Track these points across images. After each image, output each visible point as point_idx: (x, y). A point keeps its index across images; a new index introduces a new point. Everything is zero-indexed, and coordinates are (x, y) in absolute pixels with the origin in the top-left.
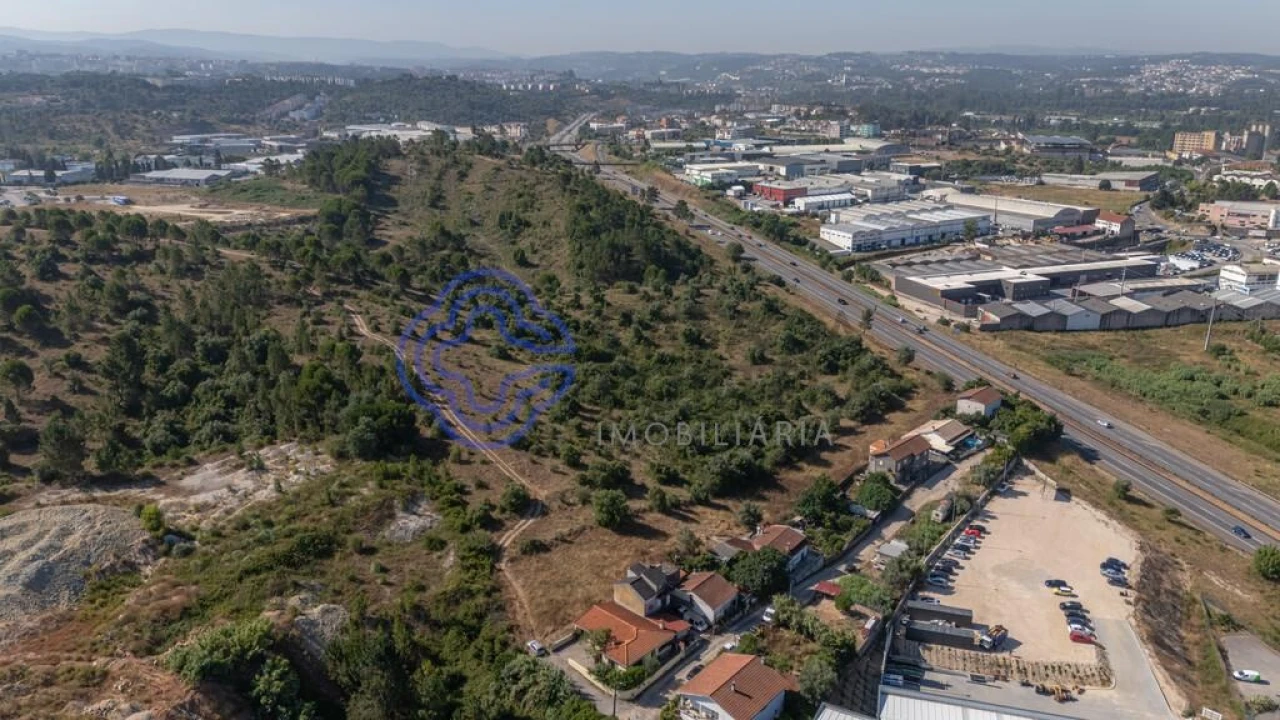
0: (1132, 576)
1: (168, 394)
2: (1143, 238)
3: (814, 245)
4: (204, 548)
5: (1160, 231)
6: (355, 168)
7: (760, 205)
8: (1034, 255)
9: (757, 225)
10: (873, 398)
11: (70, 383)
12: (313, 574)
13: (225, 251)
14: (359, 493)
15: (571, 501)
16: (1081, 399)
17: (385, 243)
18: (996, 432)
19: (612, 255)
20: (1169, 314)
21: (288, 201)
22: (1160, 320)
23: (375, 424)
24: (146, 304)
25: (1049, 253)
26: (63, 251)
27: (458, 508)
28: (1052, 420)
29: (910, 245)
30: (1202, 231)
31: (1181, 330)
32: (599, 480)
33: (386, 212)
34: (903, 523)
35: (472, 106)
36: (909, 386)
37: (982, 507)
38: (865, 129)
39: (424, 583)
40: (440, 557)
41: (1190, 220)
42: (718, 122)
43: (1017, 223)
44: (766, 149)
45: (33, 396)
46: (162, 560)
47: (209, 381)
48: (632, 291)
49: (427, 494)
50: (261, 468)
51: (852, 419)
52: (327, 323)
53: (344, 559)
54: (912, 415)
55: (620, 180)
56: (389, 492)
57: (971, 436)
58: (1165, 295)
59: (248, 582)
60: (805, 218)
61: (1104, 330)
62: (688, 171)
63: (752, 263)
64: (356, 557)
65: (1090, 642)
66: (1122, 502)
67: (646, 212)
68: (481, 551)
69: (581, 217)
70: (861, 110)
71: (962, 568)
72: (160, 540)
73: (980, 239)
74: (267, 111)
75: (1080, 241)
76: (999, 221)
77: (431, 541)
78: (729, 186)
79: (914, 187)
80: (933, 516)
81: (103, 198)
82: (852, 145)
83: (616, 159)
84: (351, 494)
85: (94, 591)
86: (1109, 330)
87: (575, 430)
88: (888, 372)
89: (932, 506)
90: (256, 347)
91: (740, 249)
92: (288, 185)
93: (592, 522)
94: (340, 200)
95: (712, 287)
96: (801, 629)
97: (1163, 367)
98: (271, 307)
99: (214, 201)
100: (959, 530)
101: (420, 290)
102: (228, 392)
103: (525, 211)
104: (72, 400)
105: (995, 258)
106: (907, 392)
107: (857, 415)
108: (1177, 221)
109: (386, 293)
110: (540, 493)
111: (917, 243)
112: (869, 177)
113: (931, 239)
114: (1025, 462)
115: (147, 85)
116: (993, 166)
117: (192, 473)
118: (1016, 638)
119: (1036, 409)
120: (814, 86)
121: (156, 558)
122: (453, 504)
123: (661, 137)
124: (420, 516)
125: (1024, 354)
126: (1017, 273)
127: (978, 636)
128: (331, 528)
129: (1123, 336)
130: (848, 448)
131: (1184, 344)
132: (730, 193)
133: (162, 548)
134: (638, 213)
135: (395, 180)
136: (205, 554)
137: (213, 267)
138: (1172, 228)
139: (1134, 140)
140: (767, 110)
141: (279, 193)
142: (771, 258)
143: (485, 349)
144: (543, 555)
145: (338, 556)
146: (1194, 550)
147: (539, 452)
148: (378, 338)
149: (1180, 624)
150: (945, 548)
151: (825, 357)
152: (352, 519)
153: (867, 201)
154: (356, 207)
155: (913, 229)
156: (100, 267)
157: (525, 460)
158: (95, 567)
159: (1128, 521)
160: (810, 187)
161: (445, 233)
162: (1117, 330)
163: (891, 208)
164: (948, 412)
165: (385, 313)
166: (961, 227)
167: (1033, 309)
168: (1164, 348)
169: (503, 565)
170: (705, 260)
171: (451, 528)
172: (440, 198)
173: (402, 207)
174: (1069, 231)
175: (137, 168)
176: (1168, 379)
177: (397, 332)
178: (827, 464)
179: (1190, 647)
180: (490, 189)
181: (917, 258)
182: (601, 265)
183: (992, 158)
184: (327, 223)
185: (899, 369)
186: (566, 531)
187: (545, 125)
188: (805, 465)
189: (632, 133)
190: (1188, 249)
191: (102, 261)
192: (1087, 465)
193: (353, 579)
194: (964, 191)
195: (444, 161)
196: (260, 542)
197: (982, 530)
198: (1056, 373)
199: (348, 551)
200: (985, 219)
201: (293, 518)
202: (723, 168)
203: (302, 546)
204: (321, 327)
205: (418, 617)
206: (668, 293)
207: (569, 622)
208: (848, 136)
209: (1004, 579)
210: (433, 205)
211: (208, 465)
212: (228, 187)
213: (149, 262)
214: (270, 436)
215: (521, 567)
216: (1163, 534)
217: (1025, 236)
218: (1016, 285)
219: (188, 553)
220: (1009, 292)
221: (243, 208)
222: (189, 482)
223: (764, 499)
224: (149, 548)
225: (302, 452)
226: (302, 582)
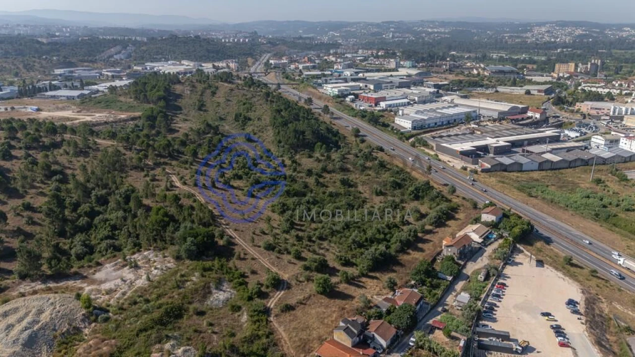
0: (581, 308)
1: (80, 224)
2: (551, 121)
3: (393, 127)
4: (115, 317)
5: (559, 117)
6: (158, 91)
7: (363, 106)
8: (500, 131)
9: (363, 117)
10: (440, 214)
11: (26, 219)
12: (174, 329)
13: (99, 141)
14: (191, 280)
15: (301, 279)
16: (538, 210)
17: (178, 131)
18: (502, 230)
19: (295, 136)
20: (570, 162)
21: (124, 108)
22: (567, 165)
23: (195, 241)
24: (61, 172)
25: (508, 130)
26: (13, 143)
27: (244, 286)
28: (529, 224)
29: (439, 126)
30: (578, 116)
31: (577, 170)
32: (313, 267)
33: (177, 114)
34: (464, 282)
35: (208, 51)
36: (455, 206)
37: (502, 272)
38: (408, 63)
39: (233, 331)
40: (239, 316)
41: (572, 111)
42: (334, 59)
43: (490, 114)
44: (361, 75)
45: (7, 228)
46: (93, 325)
47: (101, 216)
48: (310, 157)
49: (227, 279)
50: (136, 267)
51: (431, 225)
52: (158, 180)
53: (188, 319)
54: (459, 222)
55: (291, 93)
56: (207, 279)
57: (490, 233)
58: (567, 152)
59: (142, 336)
60: (386, 112)
61: (540, 170)
62: (325, 88)
63: (365, 138)
64: (195, 317)
65: (568, 346)
66: (569, 266)
67: (309, 112)
68: (260, 312)
69: (278, 117)
70: (403, 53)
71: (498, 307)
72: (91, 314)
73: (472, 122)
74: (102, 55)
75: (521, 122)
76: (481, 112)
77: (233, 307)
78: (347, 96)
79: (438, 95)
80: (479, 278)
81: (25, 108)
82: (403, 72)
83: (287, 81)
84: (187, 281)
85: (59, 345)
86: (543, 170)
87: (295, 238)
88: (444, 199)
89: (477, 272)
90: (123, 196)
91: (358, 131)
92: (122, 99)
93: (314, 292)
94: (152, 108)
95: (350, 154)
96: (430, 349)
97: (572, 191)
98: (127, 172)
99: (84, 109)
100: (493, 285)
101: (203, 159)
102: (112, 223)
103: (247, 112)
104: (28, 229)
105: (482, 133)
106: (455, 209)
107: (433, 223)
108: (565, 111)
109: (186, 162)
110: (285, 276)
111: (442, 125)
112: (414, 90)
113: (449, 123)
114: (518, 246)
115: (38, 42)
116: (473, 83)
117: (99, 270)
118: (533, 346)
119: (520, 217)
120: (376, 39)
121: (90, 324)
122: (241, 284)
123: (307, 68)
124: (224, 291)
125: (506, 185)
126: (494, 140)
127: (515, 347)
128: (180, 301)
129: (550, 173)
130: (431, 241)
131: (580, 177)
132: (348, 99)
133: (93, 318)
134: (306, 113)
135: (179, 96)
136: (116, 320)
137: (94, 150)
138: (564, 116)
139: (535, 67)
140: (356, 52)
141: (118, 104)
142: (374, 136)
143: (240, 191)
144: (292, 312)
145: (185, 317)
146: (606, 291)
147: (279, 252)
148: (186, 188)
149: (606, 332)
150: (488, 296)
151: (413, 192)
152: (190, 296)
153: (415, 103)
154: (161, 112)
155: (440, 118)
156: (34, 151)
157: (273, 257)
158: (59, 331)
159: (573, 277)
160: (387, 96)
161: (208, 125)
162: (547, 170)
163: (428, 106)
164: (477, 220)
165: (187, 173)
166: (464, 116)
167: (506, 160)
168: (570, 179)
169: (271, 319)
170: (341, 136)
171: (242, 299)
172: (203, 105)
173: (185, 111)
174: (515, 117)
175: (40, 90)
176: (577, 197)
177: (196, 185)
178: (422, 250)
179: (612, 344)
180: (229, 100)
181: (444, 133)
182: (290, 141)
183: (472, 78)
184: (147, 121)
185: (449, 197)
186: (301, 297)
187: (247, 61)
188: (410, 251)
189: (292, 67)
190: (574, 126)
191: (35, 148)
192: (547, 246)
193: (196, 331)
194: (462, 97)
195: (203, 86)
196: (145, 312)
197: (504, 285)
198: (522, 196)
199: (190, 314)
200: (474, 112)
201: (159, 296)
202: (343, 86)
203: (167, 313)
204: (156, 183)
205: (233, 351)
206: (329, 158)
207: (312, 351)
208: (399, 67)
209: (520, 312)
210: (200, 109)
211: (107, 265)
212: (90, 100)
213: (60, 148)
214: (138, 247)
215: (281, 320)
216: (590, 283)
217: (495, 120)
218: (496, 147)
219: (107, 320)
220: (492, 151)
221: (100, 113)
222: (99, 276)
223: (394, 271)
224: (86, 318)
225: (157, 256)
226: (170, 335)
